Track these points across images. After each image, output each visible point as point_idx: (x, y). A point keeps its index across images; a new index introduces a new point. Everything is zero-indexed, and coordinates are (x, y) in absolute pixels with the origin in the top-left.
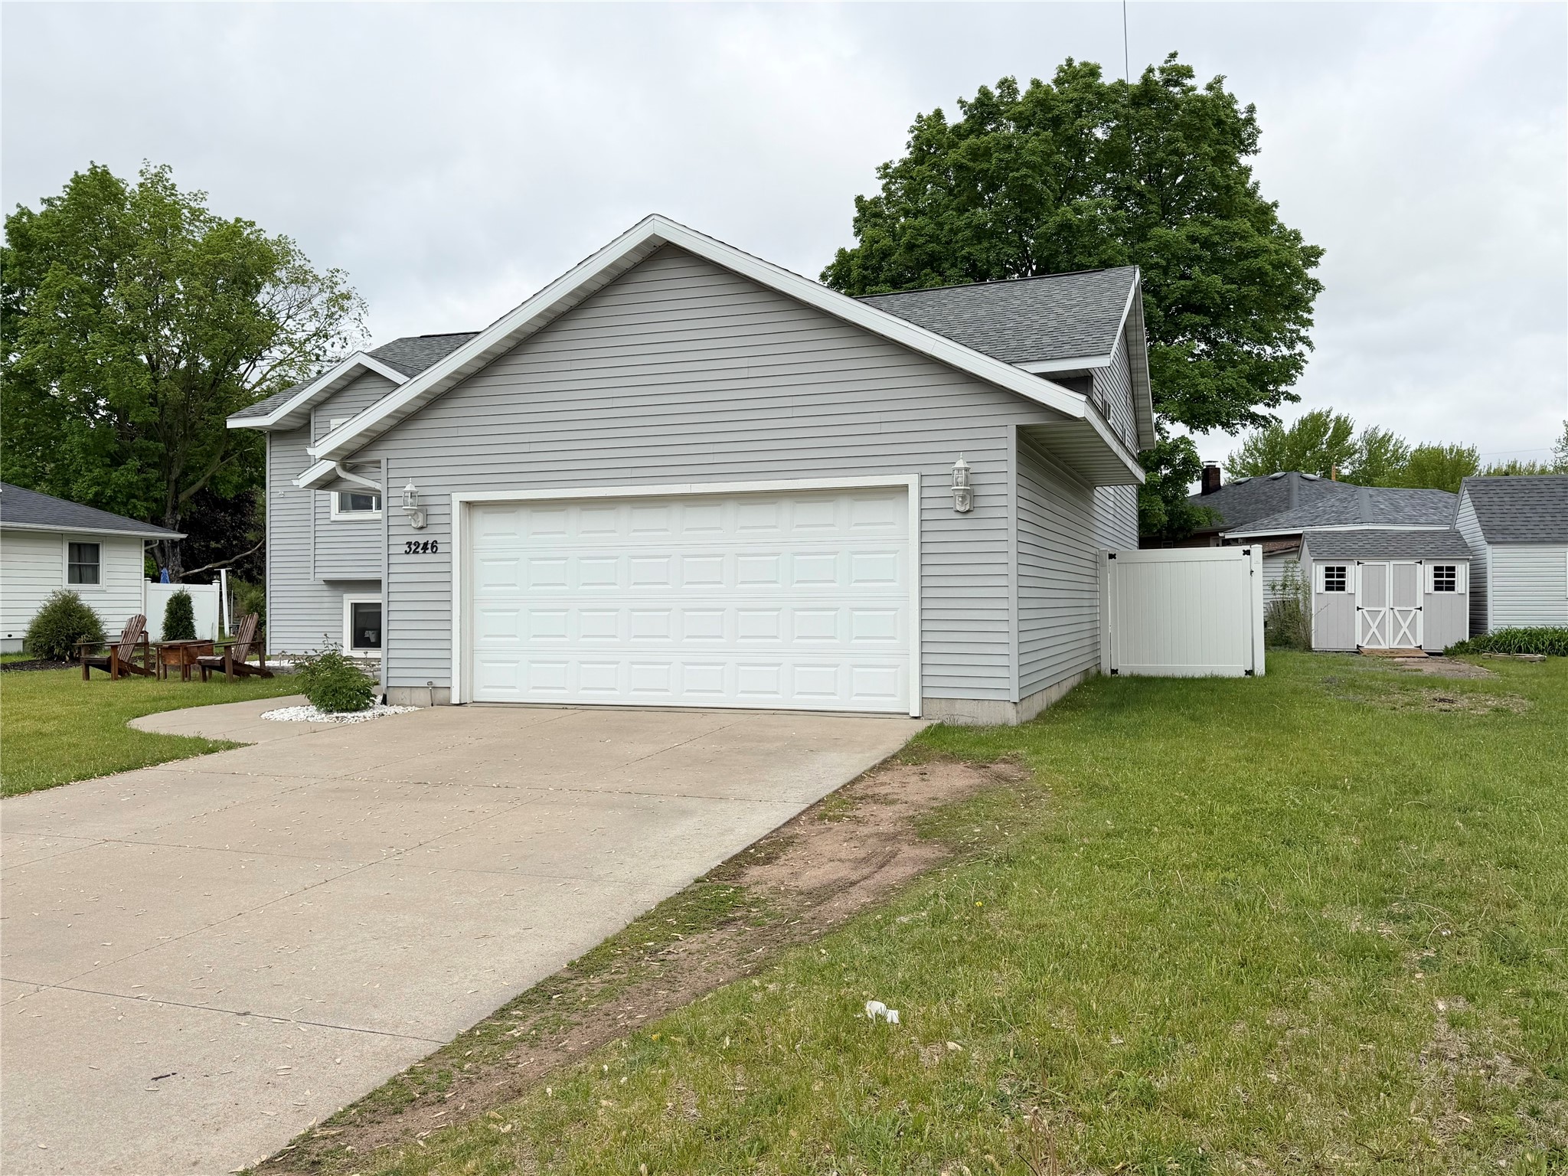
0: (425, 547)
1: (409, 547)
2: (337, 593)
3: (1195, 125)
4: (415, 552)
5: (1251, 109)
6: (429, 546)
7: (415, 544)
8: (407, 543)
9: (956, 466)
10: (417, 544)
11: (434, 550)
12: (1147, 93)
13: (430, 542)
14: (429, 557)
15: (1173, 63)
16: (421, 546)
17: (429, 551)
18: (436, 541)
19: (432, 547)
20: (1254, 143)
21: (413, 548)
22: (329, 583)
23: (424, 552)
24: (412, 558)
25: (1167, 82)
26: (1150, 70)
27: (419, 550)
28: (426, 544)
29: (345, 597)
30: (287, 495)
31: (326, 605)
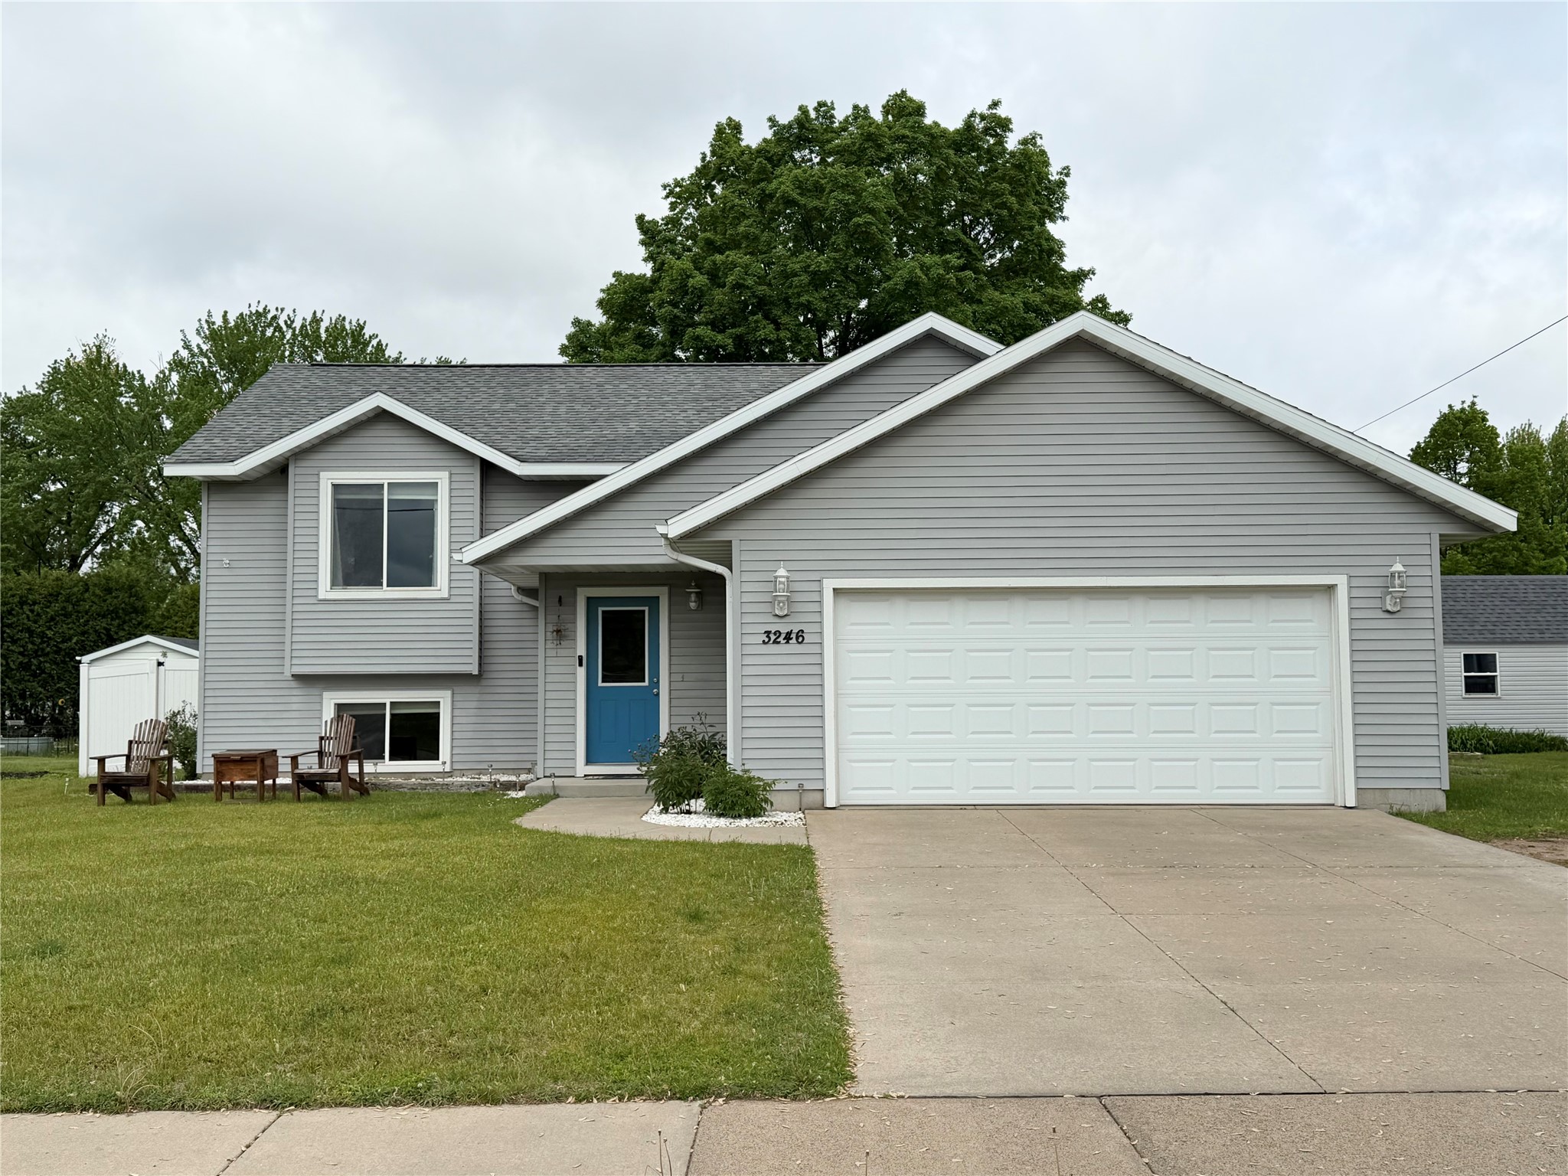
0: (788, 638)
1: (768, 637)
2: (315, 691)
3: (1020, 180)
4: (776, 642)
5: (1066, 171)
6: (793, 636)
7: (775, 634)
8: (766, 632)
9: (1393, 569)
10: (778, 633)
11: (800, 639)
12: (966, 138)
13: (795, 631)
14: (793, 647)
15: (994, 111)
16: (783, 636)
17: (794, 641)
18: (802, 631)
19: (797, 638)
20: (1061, 209)
21: (772, 638)
22: (298, 677)
23: (787, 642)
24: (772, 648)
25: (986, 131)
26: (973, 115)
27: (781, 639)
28: (789, 634)
29: (326, 695)
30: (235, 565)
31: (295, 707)
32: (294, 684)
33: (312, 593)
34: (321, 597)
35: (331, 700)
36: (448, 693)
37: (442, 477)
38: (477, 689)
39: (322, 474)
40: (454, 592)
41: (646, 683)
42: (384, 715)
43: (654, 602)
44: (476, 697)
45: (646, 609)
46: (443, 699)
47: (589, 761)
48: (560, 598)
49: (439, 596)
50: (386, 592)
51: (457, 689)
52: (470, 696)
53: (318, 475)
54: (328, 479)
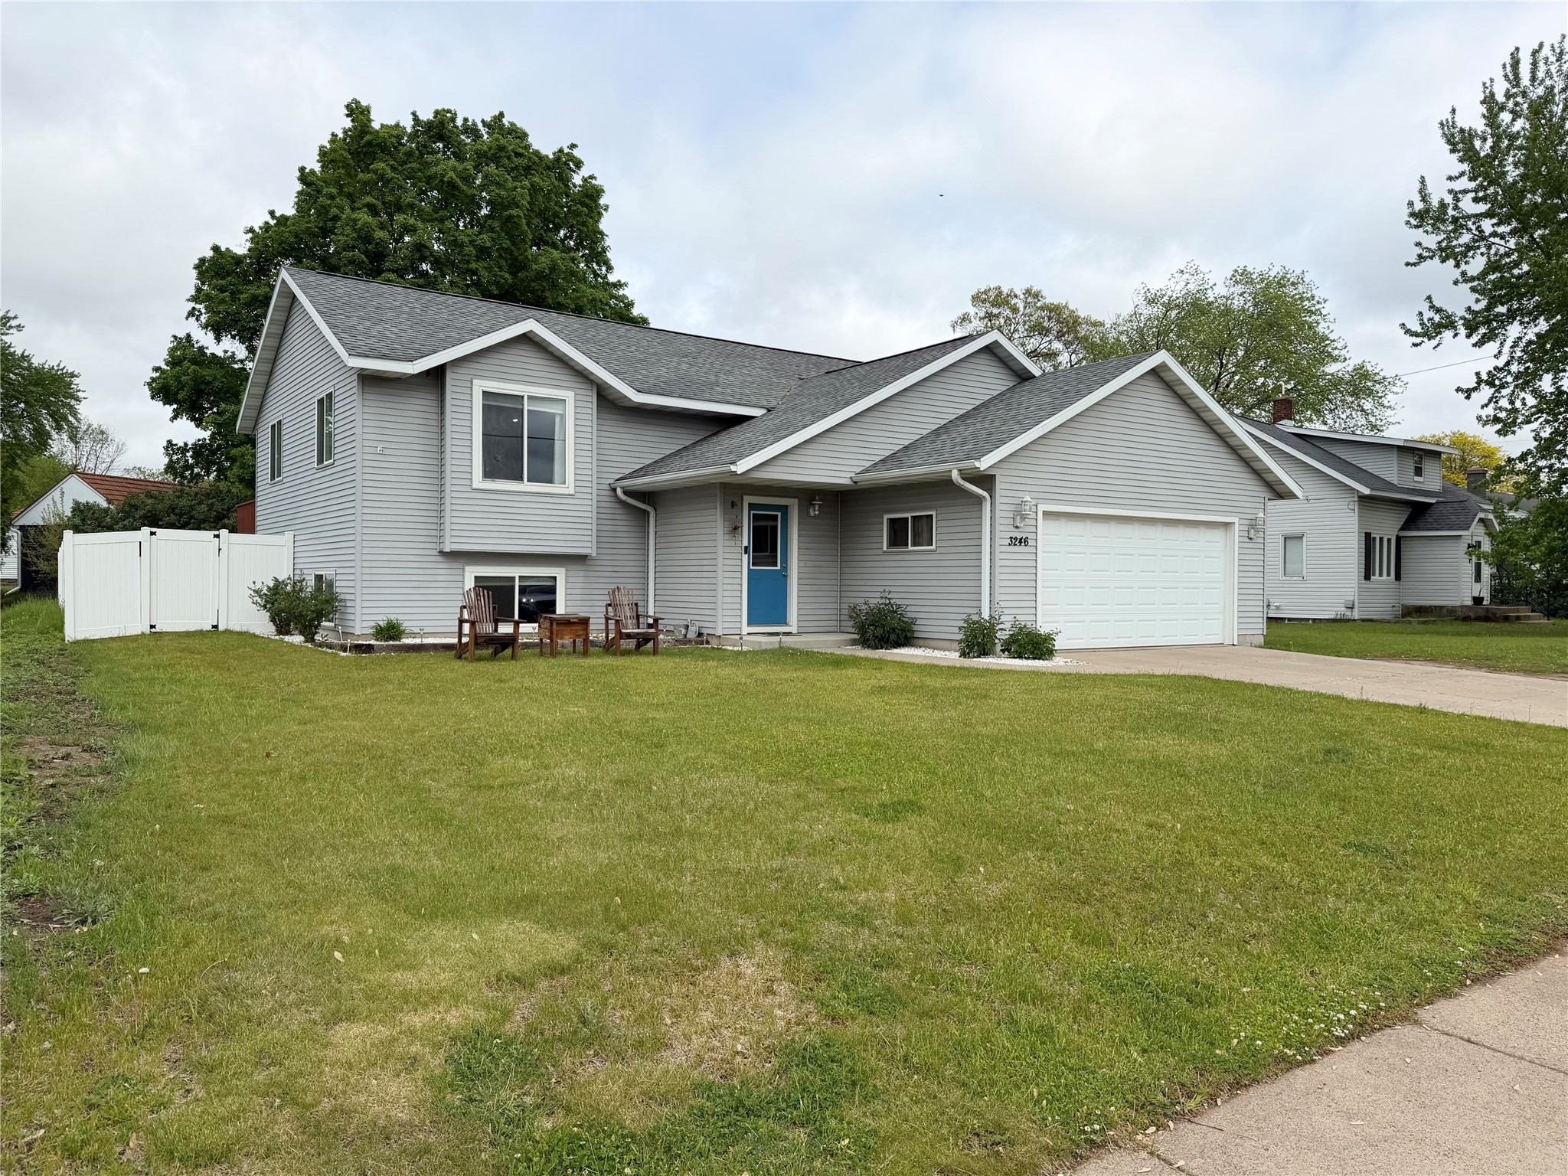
2: (457, 566)
4: (1015, 545)
6: (1023, 541)
8: (1011, 537)
10: (1016, 538)
11: (1026, 543)
13: (1024, 538)
14: (1022, 548)
16: (1018, 541)
17: (1023, 544)
18: (1028, 538)
21: (1013, 541)
23: (1020, 545)
24: (1013, 548)
27: (1017, 543)
28: (1021, 539)
29: (468, 569)
30: (386, 451)
31: (441, 578)
32: (440, 559)
33: (467, 482)
34: (474, 487)
35: (472, 573)
36: (563, 570)
37: (569, 396)
38: (583, 568)
39: (475, 382)
40: (578, 490)
41: (779, 568)
42: (514, 587)
43: (784, 509)
44: (582, 574)
45: (779, 514)
46: (559, 573)
47: (749, 624)
48: (733, 502)
49: (567, 493)
50: (526, 486)
51: (570, 567)
52: (578, 573)
53: (471, 382)
54: (480, 386)
